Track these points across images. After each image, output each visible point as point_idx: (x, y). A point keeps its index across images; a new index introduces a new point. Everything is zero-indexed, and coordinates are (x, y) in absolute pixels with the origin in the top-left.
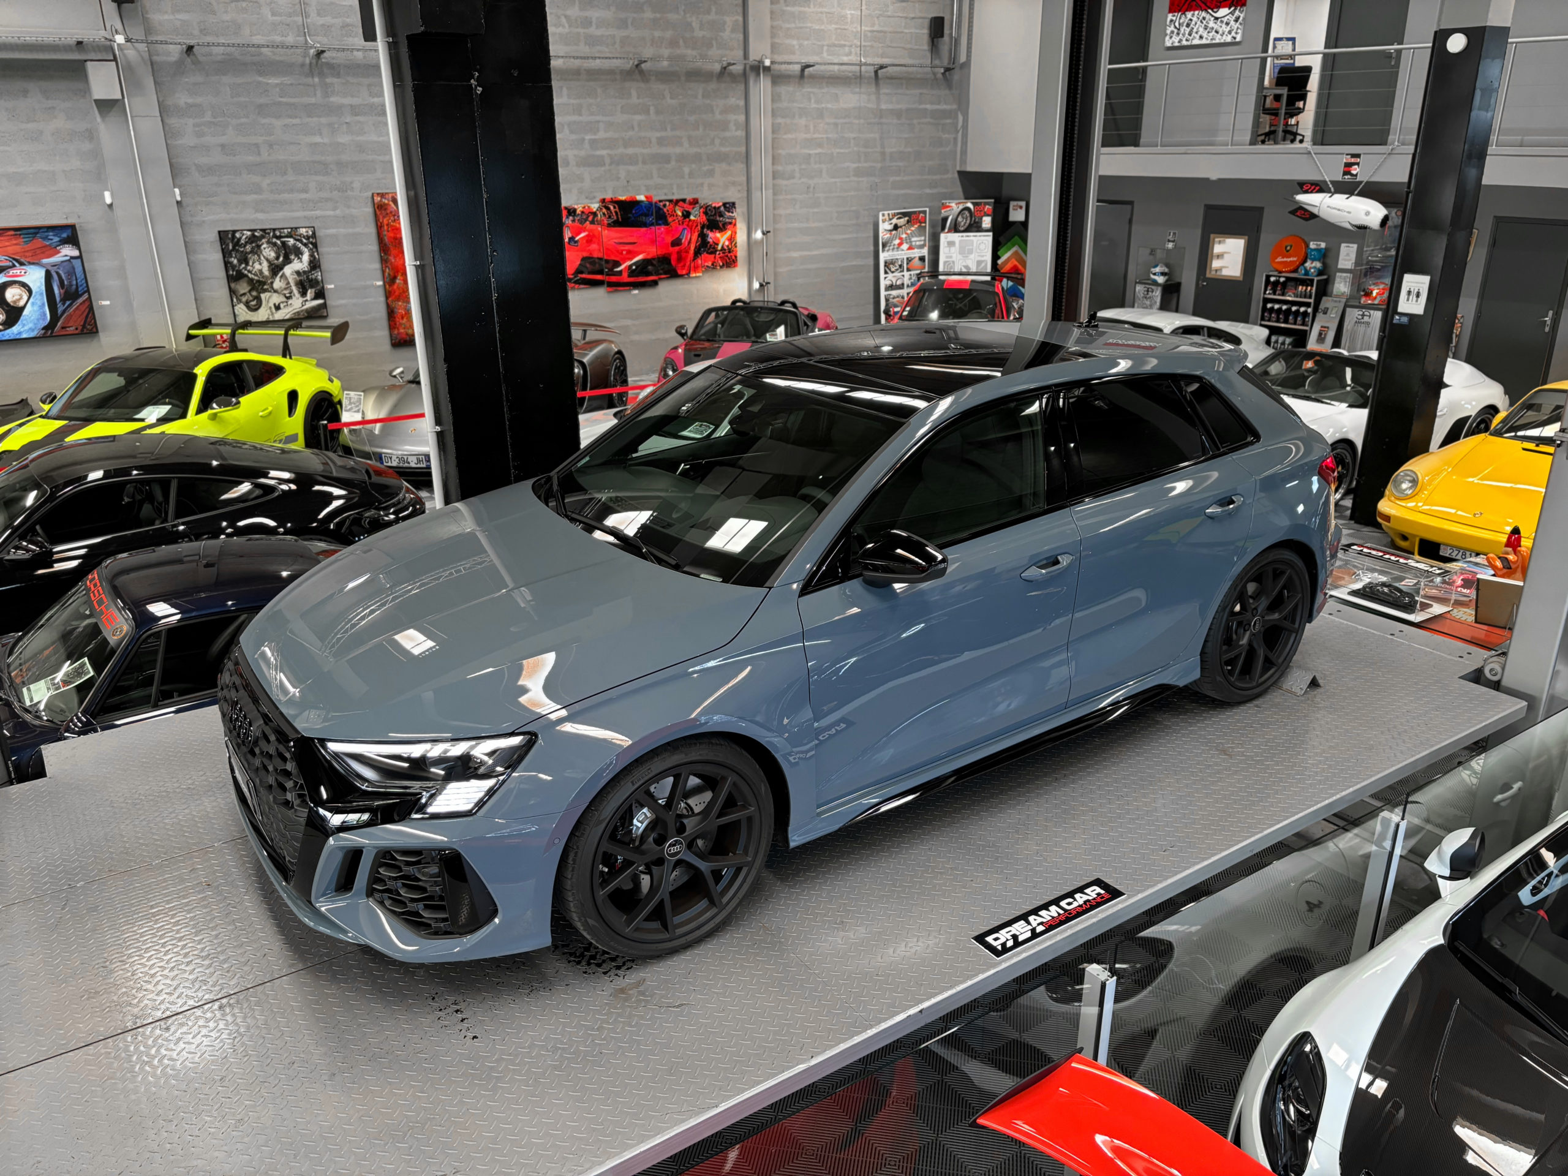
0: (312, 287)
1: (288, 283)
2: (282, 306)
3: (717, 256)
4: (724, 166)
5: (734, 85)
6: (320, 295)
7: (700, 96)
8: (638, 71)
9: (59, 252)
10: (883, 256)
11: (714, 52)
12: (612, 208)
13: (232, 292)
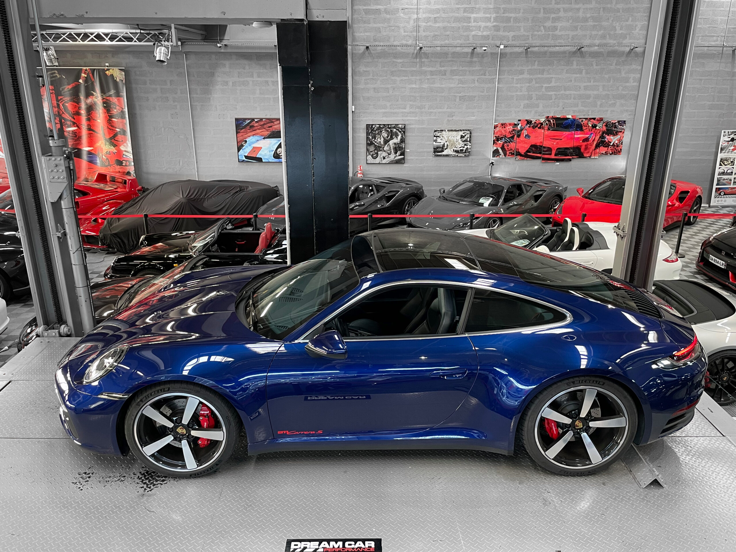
0: (400, 150)
1: (390, 148)
2: (386, 157)
3: (609, 149)
4: (623, 101)
5: (636, 58)
6: (403, 154)
7: (614, 64)
8: (579, 51)
10: (720, 156)
11: (626, 41)
12: (552, 121)
13: (367, 150)
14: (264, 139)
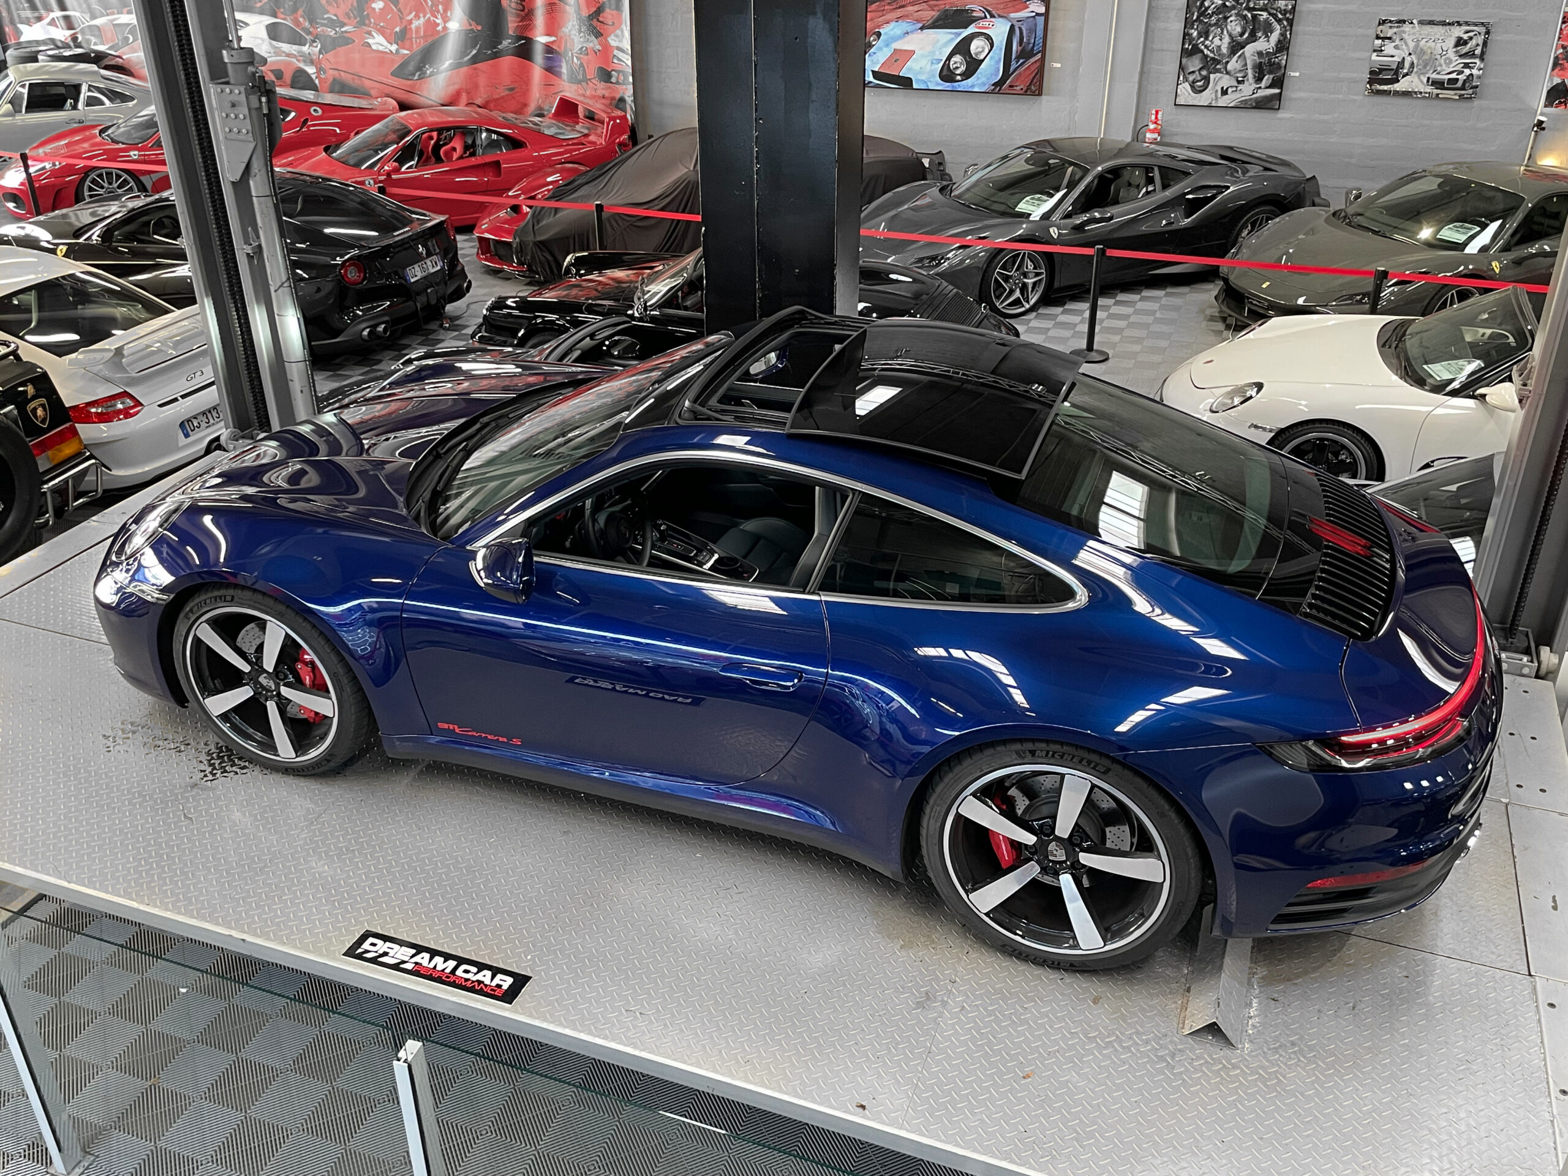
0: (1270, 73)
1: (1246, 65)
2: (1230, 90)
6: (1278, 83)
9: (1027, 7)
13: (1181, 67)
14: (922, 29)
